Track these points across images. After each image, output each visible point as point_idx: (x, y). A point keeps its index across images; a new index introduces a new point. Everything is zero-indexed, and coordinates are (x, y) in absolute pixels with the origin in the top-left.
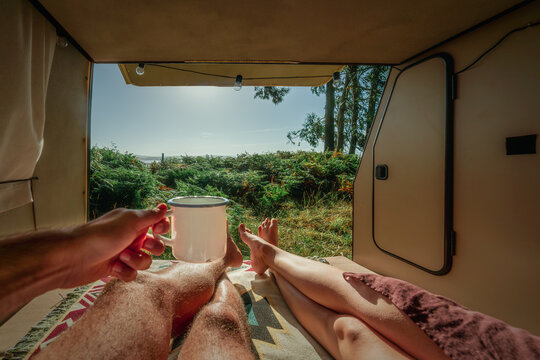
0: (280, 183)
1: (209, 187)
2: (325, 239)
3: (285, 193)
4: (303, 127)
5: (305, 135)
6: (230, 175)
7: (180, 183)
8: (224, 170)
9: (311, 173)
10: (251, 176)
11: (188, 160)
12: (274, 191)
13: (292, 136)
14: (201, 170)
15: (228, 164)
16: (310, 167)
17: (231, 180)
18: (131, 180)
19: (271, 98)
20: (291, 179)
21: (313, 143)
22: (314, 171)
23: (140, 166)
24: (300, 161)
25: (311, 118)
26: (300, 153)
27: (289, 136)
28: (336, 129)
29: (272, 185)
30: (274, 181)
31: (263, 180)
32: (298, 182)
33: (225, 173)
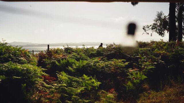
0: (140, 69)
1: (85, 76)
3: (144, 77)
5: (156, 28)
6: (101, 63)
8: (96, 59)
10: (120, 63)
17: (103, 67)
20: (148, 65)
21: (161, 34)
22: (164, 57)
24: (153, 49)
26: (153, 42)
28: (177, 24)
30: (136, 67)
31: (127, 67)
32: (153, 67)
33: (98, 62)
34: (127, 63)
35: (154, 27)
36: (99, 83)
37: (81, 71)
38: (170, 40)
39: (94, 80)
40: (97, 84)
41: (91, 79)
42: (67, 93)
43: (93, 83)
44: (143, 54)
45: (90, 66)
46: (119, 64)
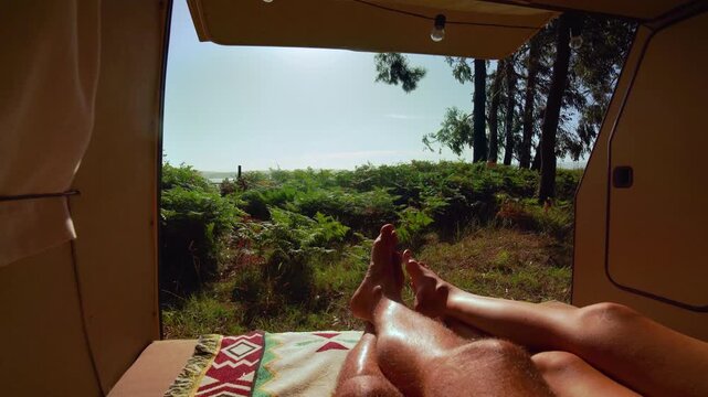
0: (419, 207)
1: (319, 216)
2: (488, 281)
3: (429, 221)
4: (442, 127)
5: (446, 138)
6: (348, 197)
7: (274, 211)
9: (461, 191)
10: (380, 196)
11: (281, 176)
12: (414, 218)
13: (429, 139)
14: (305, 190)
15: (344, 180)
16: (458, 183)
17: (348, 205)
18: (196, 207)
19: (400, 83)
20: (436, 201)
21: (457, 149)
22: (465, 189)
23: (204, 185)
24: (445, 175)
25: (453, 114)
26: (444, 164)
27: (425, 140)
28: (487, 131)
29: (410, 210)
30: (412, 204)
31: (396, 203)
32: (444, 204)
34: (399, 197)
35: (442, 136)
36: (346, 228)
37: (310, 210)
38: (475, 160)
39: (335, 223)
40: (343, 230)
41: (330, 221)
42: (289, 239)
43: (334, 228)
44: (427, 182)
45: (328, 202)
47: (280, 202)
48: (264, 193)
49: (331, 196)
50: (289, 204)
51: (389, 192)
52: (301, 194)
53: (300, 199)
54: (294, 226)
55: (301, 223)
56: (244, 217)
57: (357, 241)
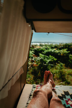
1: (50, 56)
7: (40, 54)
8: (55, 49)
14: (47, 49)
15: (56, 47)
17: (57, 53)
33: (55, 50)
34: (69, 52)
36: (56, 59)
37: (48, 54)
39: (54, 58)
41: (52, 57)
45: (52, 52)
46: (65, 52)
47: (41, 51)
48: (38, 49)
49: (53, 51)
50: (43, 52)
51: (67, 50)
52: (46, 50)
53: (46, 51)
54: (44, 58)
55: (46, 57)
56: (33, 55)
57: (58, 63)
